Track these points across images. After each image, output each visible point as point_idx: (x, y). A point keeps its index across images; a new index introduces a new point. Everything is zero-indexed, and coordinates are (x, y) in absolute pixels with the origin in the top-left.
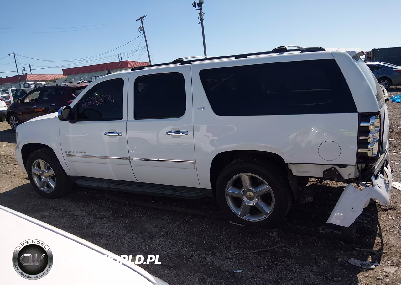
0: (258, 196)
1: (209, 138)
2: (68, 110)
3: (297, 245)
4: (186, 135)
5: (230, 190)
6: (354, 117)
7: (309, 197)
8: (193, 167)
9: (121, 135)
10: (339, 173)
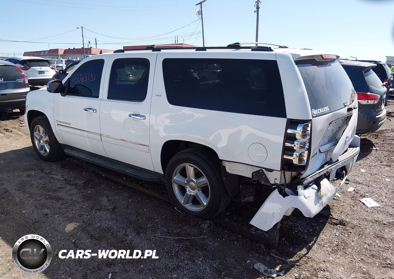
0: (198, 187)
1: (164, 123)
2: (59, 84)
3: (219, 239)
4: (143, 119)
5: (177, 178)
6: (283, 122)
7: (250, 196)
8: (148, 151)
9: (95, 112)
10: (266, 176)
